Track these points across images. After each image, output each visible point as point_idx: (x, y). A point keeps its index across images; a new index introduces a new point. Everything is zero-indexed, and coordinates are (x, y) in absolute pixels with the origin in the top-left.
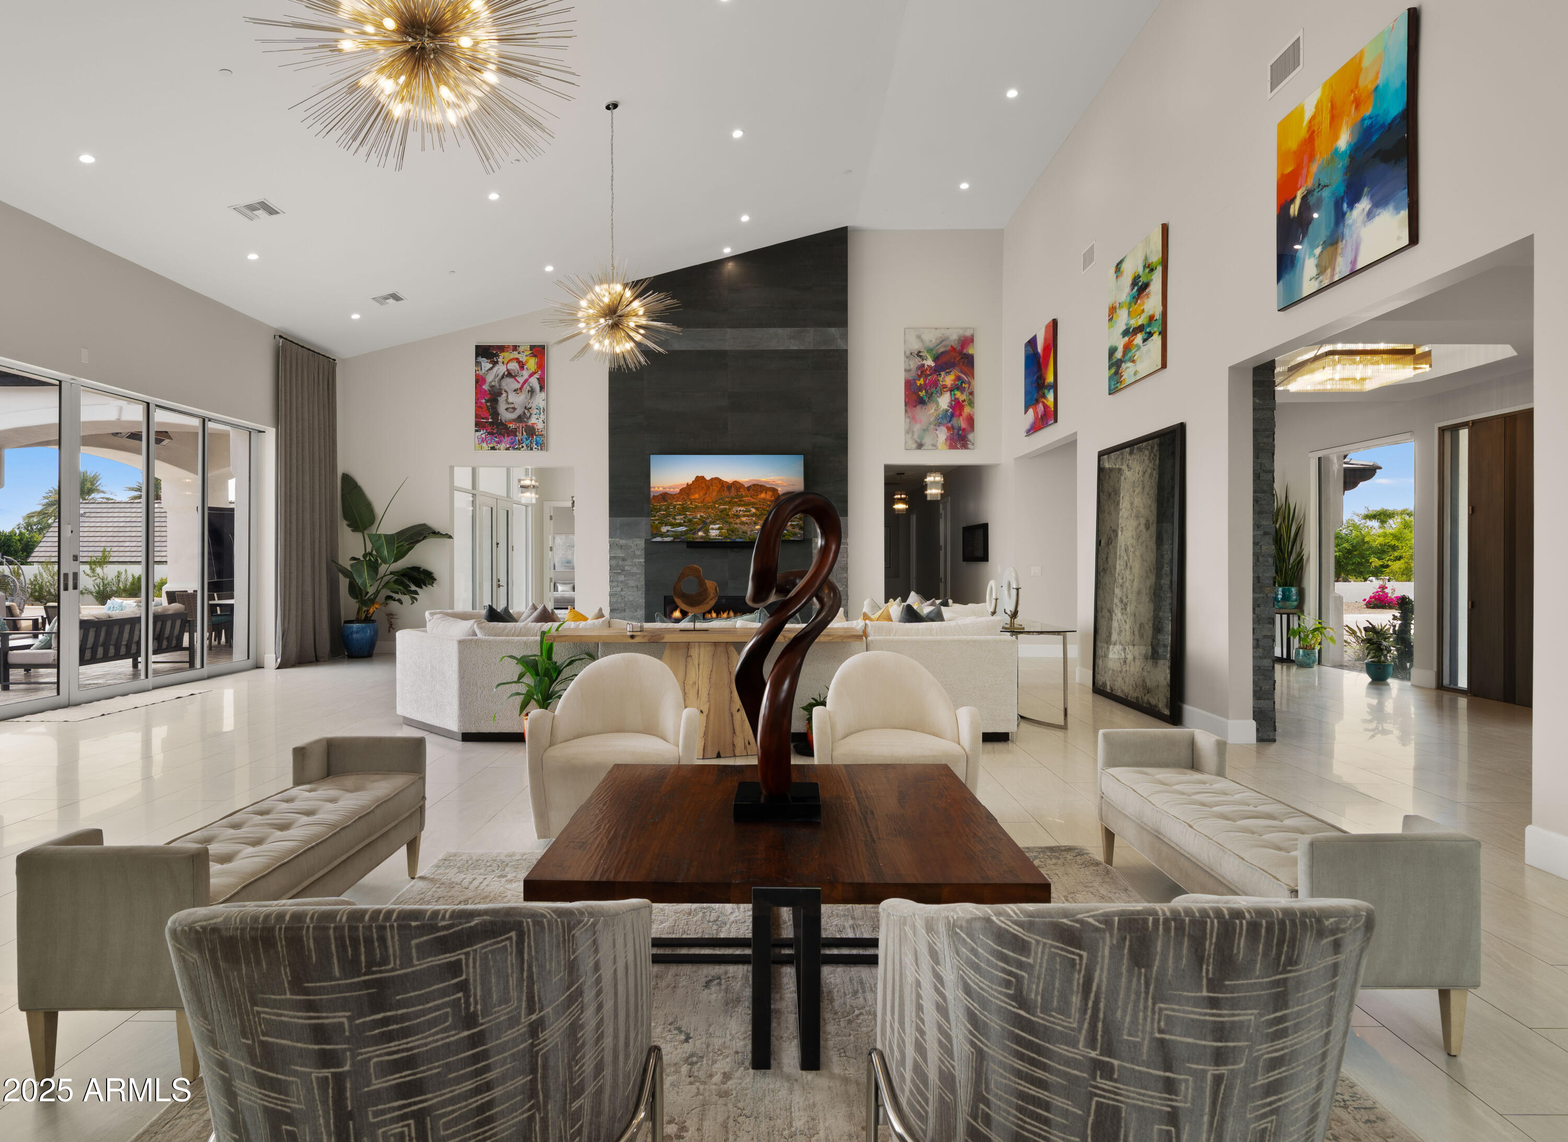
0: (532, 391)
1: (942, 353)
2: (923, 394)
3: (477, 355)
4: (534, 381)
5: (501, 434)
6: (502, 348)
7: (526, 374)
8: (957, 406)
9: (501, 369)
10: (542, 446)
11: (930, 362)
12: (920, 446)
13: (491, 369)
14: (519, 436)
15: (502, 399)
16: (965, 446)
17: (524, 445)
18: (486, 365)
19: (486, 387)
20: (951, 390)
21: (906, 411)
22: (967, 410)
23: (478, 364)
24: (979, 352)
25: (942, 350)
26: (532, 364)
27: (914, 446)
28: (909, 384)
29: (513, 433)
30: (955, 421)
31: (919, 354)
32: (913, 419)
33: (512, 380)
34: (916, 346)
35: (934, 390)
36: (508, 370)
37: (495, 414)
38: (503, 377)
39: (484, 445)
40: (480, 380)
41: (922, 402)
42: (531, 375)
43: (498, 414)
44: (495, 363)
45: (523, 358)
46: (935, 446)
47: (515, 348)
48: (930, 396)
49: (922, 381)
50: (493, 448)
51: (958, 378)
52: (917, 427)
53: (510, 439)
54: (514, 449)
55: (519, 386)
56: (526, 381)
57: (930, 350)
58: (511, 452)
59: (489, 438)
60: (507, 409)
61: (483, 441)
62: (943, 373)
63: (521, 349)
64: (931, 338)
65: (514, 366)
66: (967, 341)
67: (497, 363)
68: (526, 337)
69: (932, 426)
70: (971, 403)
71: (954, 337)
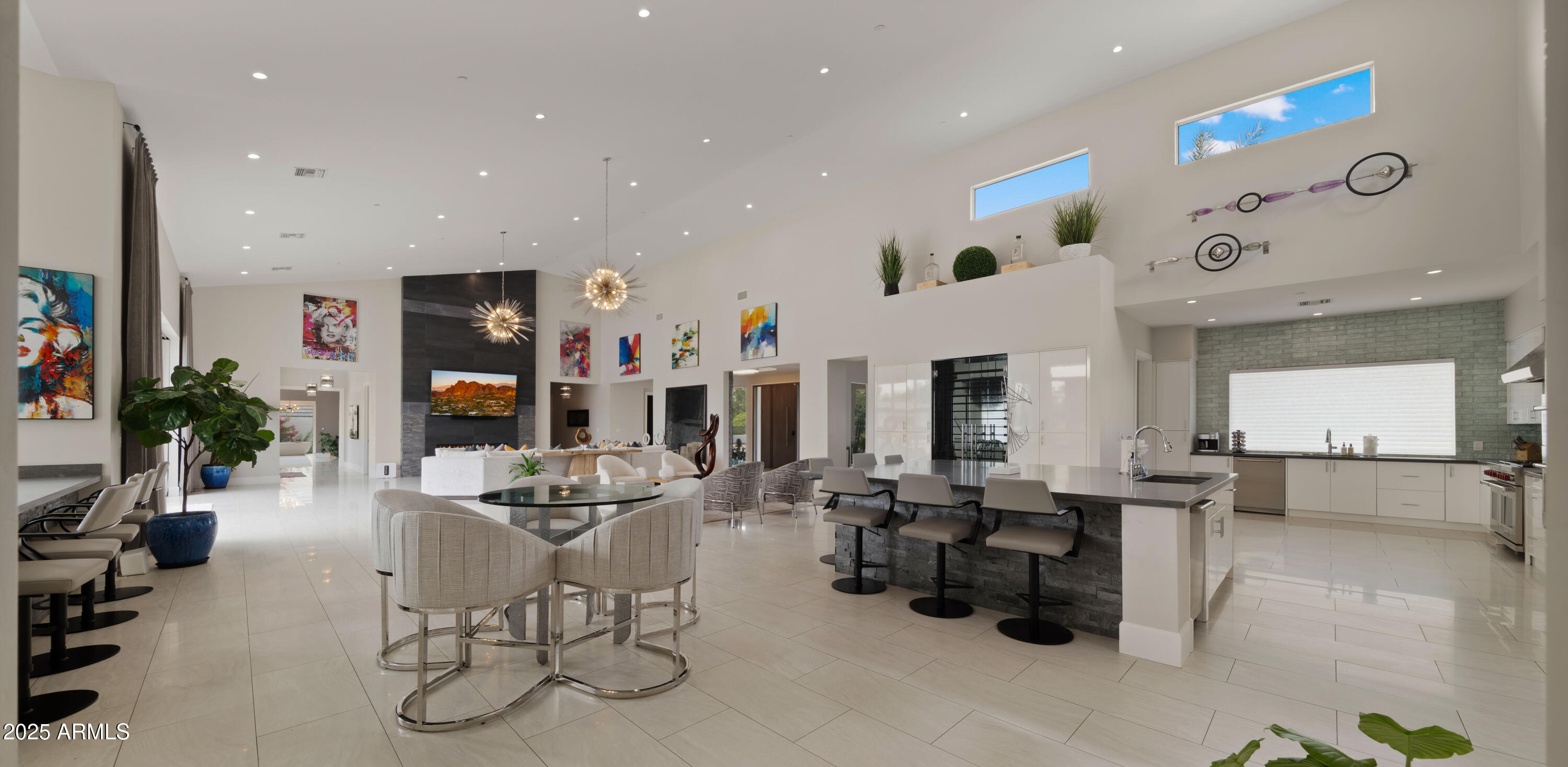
0: (347, 327)
1: (577, 334)
2: (568, 351)
3: (305, 300)
4: (349, 321)
5: (323, 350)
6: (325, 299)
7: (342, 316)
8: (582, 359)
9: (323, 311)
10: (354, 359)
11: (571, 337)
12: (567, 375)
13: (316, 310)
14: (337, 352)
15: (324, 330)
16: (586, 376)
17: (341, 357)
18: (312, 307)
19: (312, 320)
20: (580, 351)
21: (561, 358)
22: (587, 360)
23: (305, 305)
24: (592, 335)
25: (576, 333)
26: (347, 311)
27: (565, 374)
28: (562, 346)
29: (333, 350)
30: (581, 365)
31: (566, 333)
32: (563, 362)
33: (332, 318)
34: (565, 329)
35: (573, 350)
36: (329, 312)
37: (319, 337)
38: (325, 316)
39: (310, 355)
40: (307, 316)
41: (568, 355)
42: (347, 317)
43: (321, 338)
44: (319, 307)
45: (340, 307)
46: (573, 375)
47: (334, 300)
48: (571, 352)
49: (567, 346)
50: (317, 358)
51: (583, 346)
52: (566, 366)
53: (330, 353)
54: (333, 359)
55: (337, 323)
56: (342, 320)
57: (571, 332)
58: (331, 362)
59: (314, 351)
60: (328, 335)
61: (309, 353)
62: (577, 343)
63: (339, 301)
64: (572, 327)
65: (333, 310)
66: (587, 330)
67: (321, 307)
68: (344, 294)
69: (572, 366)
70: (589, 357)
71: (582, 328)
